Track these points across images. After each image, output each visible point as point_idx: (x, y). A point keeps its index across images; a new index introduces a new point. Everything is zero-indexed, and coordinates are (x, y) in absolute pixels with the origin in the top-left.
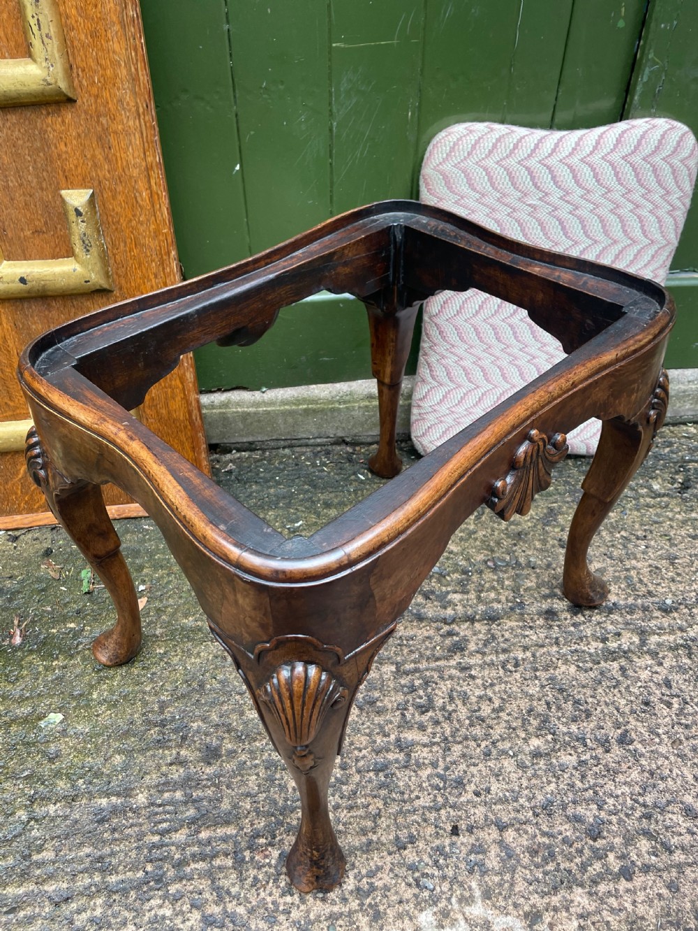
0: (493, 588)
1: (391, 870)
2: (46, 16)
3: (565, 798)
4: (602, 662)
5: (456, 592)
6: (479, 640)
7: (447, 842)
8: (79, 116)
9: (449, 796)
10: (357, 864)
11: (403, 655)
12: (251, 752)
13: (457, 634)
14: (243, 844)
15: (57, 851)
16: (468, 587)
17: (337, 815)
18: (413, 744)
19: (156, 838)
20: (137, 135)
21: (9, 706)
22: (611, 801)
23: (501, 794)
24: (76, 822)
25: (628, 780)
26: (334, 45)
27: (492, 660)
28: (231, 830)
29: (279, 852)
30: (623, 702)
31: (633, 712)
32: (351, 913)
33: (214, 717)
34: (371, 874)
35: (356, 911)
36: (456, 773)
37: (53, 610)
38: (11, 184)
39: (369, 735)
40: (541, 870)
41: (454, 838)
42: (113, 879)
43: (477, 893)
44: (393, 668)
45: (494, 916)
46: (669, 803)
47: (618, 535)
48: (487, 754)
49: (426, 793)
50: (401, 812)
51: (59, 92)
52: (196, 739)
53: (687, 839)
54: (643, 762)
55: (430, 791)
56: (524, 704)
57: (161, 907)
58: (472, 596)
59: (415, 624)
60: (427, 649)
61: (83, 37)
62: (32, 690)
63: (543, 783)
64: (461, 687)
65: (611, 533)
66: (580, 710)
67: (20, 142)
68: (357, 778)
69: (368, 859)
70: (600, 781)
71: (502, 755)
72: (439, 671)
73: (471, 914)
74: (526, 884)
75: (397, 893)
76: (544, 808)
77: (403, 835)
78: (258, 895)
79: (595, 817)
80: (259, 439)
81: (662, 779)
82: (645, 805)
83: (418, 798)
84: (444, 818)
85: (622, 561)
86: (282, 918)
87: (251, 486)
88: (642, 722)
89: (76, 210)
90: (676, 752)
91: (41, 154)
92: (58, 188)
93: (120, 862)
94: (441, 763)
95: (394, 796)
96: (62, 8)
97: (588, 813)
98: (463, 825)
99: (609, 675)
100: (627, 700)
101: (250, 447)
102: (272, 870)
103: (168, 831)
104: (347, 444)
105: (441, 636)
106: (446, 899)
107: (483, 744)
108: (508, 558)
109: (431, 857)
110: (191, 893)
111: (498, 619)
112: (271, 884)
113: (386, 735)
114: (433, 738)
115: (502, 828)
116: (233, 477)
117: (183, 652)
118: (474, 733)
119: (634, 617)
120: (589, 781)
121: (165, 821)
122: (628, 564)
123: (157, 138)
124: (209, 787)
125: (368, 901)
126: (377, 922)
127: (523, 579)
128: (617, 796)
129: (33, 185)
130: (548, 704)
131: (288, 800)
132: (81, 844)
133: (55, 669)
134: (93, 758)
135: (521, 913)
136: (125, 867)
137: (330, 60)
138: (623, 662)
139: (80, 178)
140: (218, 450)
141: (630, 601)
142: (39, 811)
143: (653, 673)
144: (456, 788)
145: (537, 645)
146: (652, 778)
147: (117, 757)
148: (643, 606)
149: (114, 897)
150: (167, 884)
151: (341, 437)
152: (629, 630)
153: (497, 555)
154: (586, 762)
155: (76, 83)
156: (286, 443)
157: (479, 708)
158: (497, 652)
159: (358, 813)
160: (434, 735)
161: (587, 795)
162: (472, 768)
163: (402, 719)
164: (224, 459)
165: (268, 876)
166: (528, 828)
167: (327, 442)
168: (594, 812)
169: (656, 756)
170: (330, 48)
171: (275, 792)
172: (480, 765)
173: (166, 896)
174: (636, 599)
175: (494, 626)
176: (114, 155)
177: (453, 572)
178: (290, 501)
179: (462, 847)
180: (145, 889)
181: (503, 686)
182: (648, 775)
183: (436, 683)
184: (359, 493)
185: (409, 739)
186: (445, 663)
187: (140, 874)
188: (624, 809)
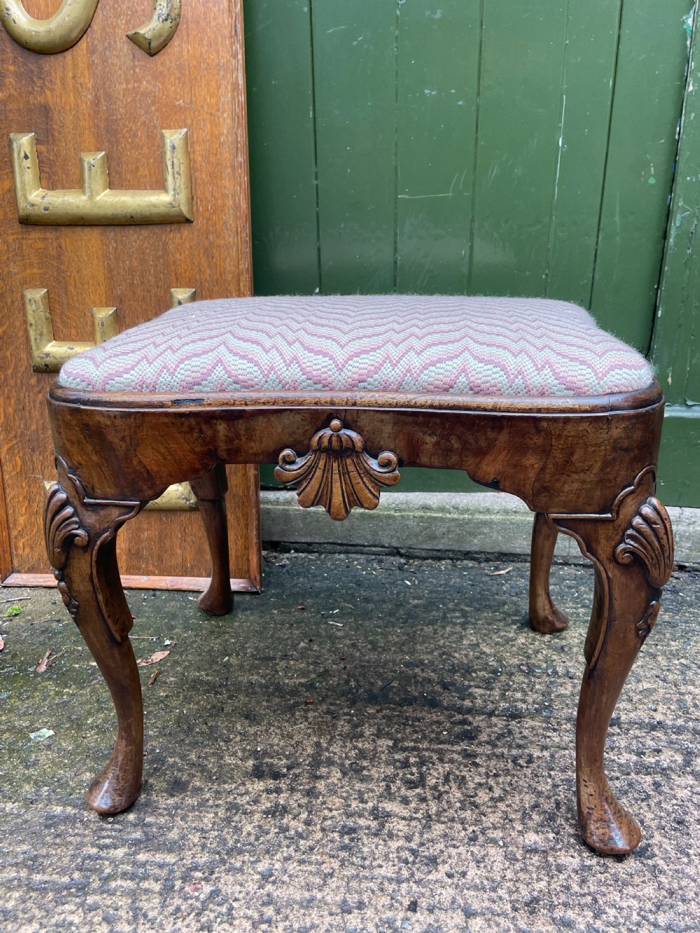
0: (523, 691)
2: (179, 159)
3: (554, 899)
4: (632, 774)
5: (478, 687)
6: (492, 732)
7: (401, 915)
8: (193, 233)
9: (416, 871)
10: (291, 917)
11: (405, 733)
12: (217, 792)
13: (470, 724)
14: (178, 874)
16: (494, 685)
17: (286, 866)
18: (389, 815)
19: (94, 851)
20: (234, 249)
21: (11, 717)
22: (612, 912)
23: (478, 882)
24: (26, 821)
25: (638, 894)
26: (400, 196)
27: (503, 753)
28: (171, 858)
29: (212, 888)
30: (650, 815)
31: (661, 828)
33: (193, 757)
36: (431, 851)
37: (83, 650)
38: (135, 282)
39: (345, 799)
41: (409, 914)
42: (37, 877)
44: (391, 743)
47: (677, 662)
48: (473, 839)
49: (391, 863)
50: (357, 875)
51: (181, 215)
52: (167, 772)
54: (662, 878)
55: (396, 863)
56: (529, 800)
58: (496, 693)
59: (426, 708)
60: (432, 732)
61: (204, 176)
62: (36, 709)
63: (532, 879)
64: (461, 771)
65: (668, 658)
67: (148, 251)
68: (319, 835)
69: (304, 915)
70: (603, 889)
71: (490, 843)
72: (440, 754)
76: (527, 904)
77: (353, 899)
78: (175, 924)
80: (317, 541)
81: (683, 901)
83: (380, 866)
84: (403, 892)
85: (676, 685)
87: (298, 579)
88: (670, 839)
89: (179, 300)
91: (161, 261)
92: (169, 287)
93: (50, 865)
94: (417, 838)
95: (354, 859)
96: (192, 157)
97: (580, 919)
98: (423, 903)
99: (638, 787)
100: (656, 815)
101: (308, 548)
102: (198, 904)
103: (107, 847)
104: (401, 555)
105: (451, 723)
107: (471, 829)
108: (545, 665)
109: (377, 926)
110: (108, 907)
111: (520, 718)
112: (192, 916)
113: (363, 801)
114: (415, 813)
115: (469, 914)
116: (285, 570)
117: (185, 698)
118: (463, 816)
119: (681, 737)
120: (589, 887)
121: (109, 837)
122: (683, 688)
123: (248, 250)
124: (164, 816)
127: (556, 687)
128: (621, 909)
129: (152, 283)
130: (558, 804)
131: (239, 841)
132: (23, 841)
133: (64, 695)
134: (65, 772)
136: (54, 870)
137: (396, 208)
138: (658, 778)
139: (187, 279)
140: (278, 548)
141: (680, 722)
143: (693, 792)
144: (427, 865)
145: (559, 747)
146: (671, 897)
147: (88, 774)
148: (694, 729)
149: (32, 894)
150: (86, 894)
151: (396, 548)
152: (673, 748)
153: (533, 661)
154: (590, 868)
155: (195, 209)
156: (342, 548)
157: (476, 795)
158: (510, 747)
159: (309, 868)
160: (417, 811)
161: (583, 901)
162: (451, 849)
163: (385, 790)
164: (281, 556)
165: (192, 908)
166: (501, 920)
167: (381, 551)
168: (588, 919)
169: (680, 875)
170: (396, 198)
171: (228, 833)
172: (461, 848)
173: (82, 905)
174: (686, 722)
175: (514, 723)
176: (216, 263)
177: (480, 670)
178: (331, 595)
179: (417, 925)
180: (65, 893)
181: (509, 778)
182: (666, 894)
183: (434, 764)
184: (402, 595)
185: (388, 810)
186: (449, 747)
187: (66, 879)
188: (628, 923)
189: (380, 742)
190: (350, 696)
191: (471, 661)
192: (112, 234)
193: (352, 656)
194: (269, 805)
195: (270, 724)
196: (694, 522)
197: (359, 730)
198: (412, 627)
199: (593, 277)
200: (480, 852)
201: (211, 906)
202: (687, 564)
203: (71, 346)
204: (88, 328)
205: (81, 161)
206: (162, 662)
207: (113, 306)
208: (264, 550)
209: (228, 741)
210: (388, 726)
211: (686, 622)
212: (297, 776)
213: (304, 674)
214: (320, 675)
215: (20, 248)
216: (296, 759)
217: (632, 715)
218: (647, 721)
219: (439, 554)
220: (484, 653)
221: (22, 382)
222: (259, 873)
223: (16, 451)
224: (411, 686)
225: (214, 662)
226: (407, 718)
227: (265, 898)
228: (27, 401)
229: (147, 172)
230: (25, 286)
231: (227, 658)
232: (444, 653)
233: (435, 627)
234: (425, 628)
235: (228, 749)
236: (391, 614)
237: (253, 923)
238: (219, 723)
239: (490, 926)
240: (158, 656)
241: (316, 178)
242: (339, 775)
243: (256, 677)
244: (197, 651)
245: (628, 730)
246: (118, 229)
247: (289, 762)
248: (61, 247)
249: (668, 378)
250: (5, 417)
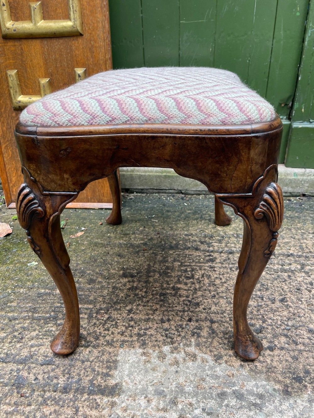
0: (234, 243)
1: (156, 329)
2: (75, 4)
4: (279, 273)
5: (216, 243)
6: (222, 259)
7: (185, 323)
8: (84, 41)
9: (191, 308)
10: (141, 325)
11: (185, 260)
12: (108, 283)
13: (212, 256)
14: (94, 312)
15: (18, 303)
16: (222, 242)
17: (138, 307)
18: (179, 289)
19: (59, 305)
20: (103, 48)
21: (19, 258)
22: (270, 321)
24: (29, 296)
25: (281, 314)
27: (226, 267)
28: (91, 306)
29: (108, 316)
30: (286, 287)
31: (290, 291)
32: (132, 341)
33: (97, 270)
34: (146, 329)
35: (135, 341)
36: (197, 301)
38: (58, 65)
39: (161, 284)
40: (227, 340)
41: (188, 323)
42: (36, 315)
43: (193, 343)
44: (179, 264)
45: (199, 353)
46: (300, 326)
47: (300, 231)
48: (214, 297)
49: (180, 305)
50: (167, 310)
51: (78, 32)
52: (87, 276)
53: (307, 341)
54: (291, 309)
55: (183, 305)
57: (52, 327)
58: (223, 245)
59: (194, 251)
60: (197, 259)
61: (88, 12)
62: (29, 255)
64: (209, 273)
65: (296, 230)
66: (263, 287)
67: (63, 50)
68: (151, 297)
69: (146, 324)
70: (266, 313)
71: (221, 298)
72: (200, 267)
73: (188, 350)
74: (218, 344)
75: (156, 337)
77: (165, 318)
78: (94, 329)
79: (260, 325)
80: (146, 188)
81: (299, 317)
82: (287, 325)
83: (176, 307)
84: (186, 315)
85: (299, 240)
86: (101, 338)
87: (138, 204)
88: (294, 295)
89: (79, 75)
90: (309, 308)
91: (69, 55)
92: (74, 68)
93: (41, 311)
94: (191, 296)
95: (166, 304)
96: (82, 2)
98: (194, 319)
99: (282, 277)
100: (289, 287)
101: (141, 191)
102: (103, 322)
104: (183, 193)
105: (205, 256)
106: (178, 343)
107: (212, 293)
109: (175, 327)
111: (233, 253)
112: (101, 326)
113: (168, 284)
115: (212, 322)
116: (132, 200)
117: (92, 249)
118: (209, 289)
119: (300, 259)
120: (260, 312)
122: (302, 241)
123: (110, 48)
124: (87, 292)
125: (142, 338)
126: (143, 346)
128: (274, 320)
129: (65, 66)
131: (118, 300)
132: (29, 303)
135: (212, 354)
137: (179, 28)
138: (290, 274)
139: (82, 64)
140: (129, 192)
141: (300, 253)
142: (17, 290)
143: (304, 279)
144: (195, 306)
146: (294, 316)
148: (305, 256)
149: (34, 321)
150: (57, 320)
151: (180, 190)
152: (296, 263)
153: (239, 233)
154: (261, 306)
155: (84, 28)
156: (157, 191)
157: (215, 281)
158: (229, 264)
159: (147, 308)
160: (191, 287)
161: (258, 317)
162: (205, 301)
163: (178, 280)
164: (130, 195)
165: (101, 323)
166: (225, 324)
167: (174, 192)
168: (260, 323)
169: (298, 308)
170: (180, 23)
171: (114, 297)
172: (209, 300)
173: (56, 324)
174: (303, 253)
175: (230, 255)
176: (95, 55)
177: (217, 236)
178: (153, 209)
179: (191, 326)
180: (48, 320)
181: (228, 275)
182: (292, 314)
183: (197, 271)
184: (183, 209)
185: (179, 287)
186: (204, 264)
187: (48, 315)
188: (276, 325)
189: (175, 263)
190: (162, 247)
191: (213, 233)
192: (46, 42)
193: (162, 232)
194: (130, 286)
195: (129, 258)
196: (311, 175)
197: (166, 259)
198: (188, 221)
199: (270, 62)
200: (216, 301)
201: (109, 322)
202: (306, 194)
203: (30, 97)
204: (37, 89)
205: (30, 6)
206: (81, 237)
207: (48, 78)
208: (122, 192)
209: (111, 264)
210: (178, 258)
211: (305, 216)
212: (141, 276)
213: (142, 239)
214: (149, 240)
215: (4, 50)
216: (141, 270)
217: (280, 251)
218: (286, 253)
219: (199, 192)
220: (218, 230)
221: (9, 115)
222: (127, 310)
223: (9, 148)
224: (187, 243)
225: (104, 236)
226: (186, 255)
227: (130, 319)
228: (12, 124)
229: (61, 11)
230: (7, 69)
231: (109, 234)
232: (201, 231)
233: (198, 221)
234: (193, 221)
235: (112, 267)
236: (178, 216)
237: (126, 328)
238: (108, 258)
239: (221, 326)
240: (80, 234)
241: (142, 13)
242: (158, 275)
243: (122, 241)
244: (96, 232)
245: (278, 257)
246: (48, 40)
247: (137, 271)
248: (22, 49)
249: (302, 109)
250: (2, 132)
